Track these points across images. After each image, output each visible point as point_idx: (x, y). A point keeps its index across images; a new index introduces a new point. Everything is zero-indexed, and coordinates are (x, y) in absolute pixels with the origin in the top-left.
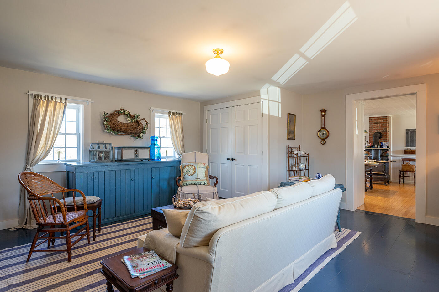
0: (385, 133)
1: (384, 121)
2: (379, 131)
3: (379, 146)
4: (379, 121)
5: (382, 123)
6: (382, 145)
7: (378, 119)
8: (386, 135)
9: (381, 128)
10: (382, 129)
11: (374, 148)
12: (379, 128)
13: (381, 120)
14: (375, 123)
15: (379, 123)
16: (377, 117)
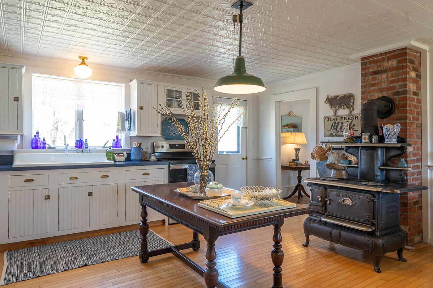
0: (401, 100)
1: (399, 62)
2: (385, 94)
3: (375, 138)
4: (386, 64)
5: (392, 69)
6: (383, 136)
7: (384, 59)
8: (405, 105)
9: (391, 85)
10: (394, 88)
11: (361, 142)
12: (384, 85)
13: (390, 63)
14: (375, 73)
15: (385, 71)
16: (381, 55)
